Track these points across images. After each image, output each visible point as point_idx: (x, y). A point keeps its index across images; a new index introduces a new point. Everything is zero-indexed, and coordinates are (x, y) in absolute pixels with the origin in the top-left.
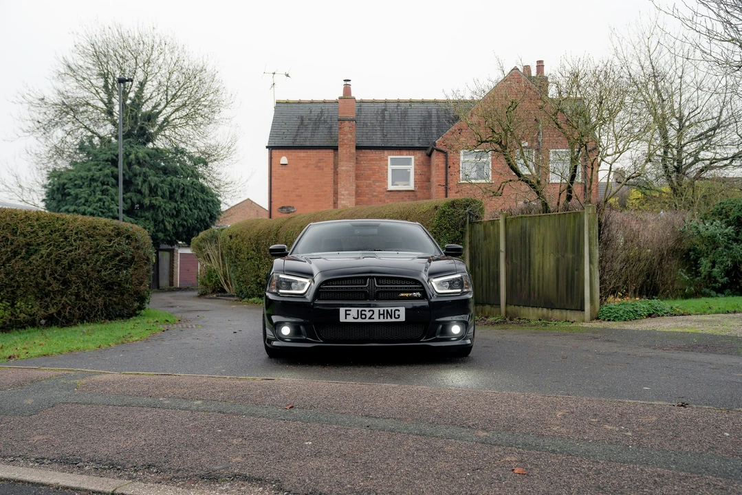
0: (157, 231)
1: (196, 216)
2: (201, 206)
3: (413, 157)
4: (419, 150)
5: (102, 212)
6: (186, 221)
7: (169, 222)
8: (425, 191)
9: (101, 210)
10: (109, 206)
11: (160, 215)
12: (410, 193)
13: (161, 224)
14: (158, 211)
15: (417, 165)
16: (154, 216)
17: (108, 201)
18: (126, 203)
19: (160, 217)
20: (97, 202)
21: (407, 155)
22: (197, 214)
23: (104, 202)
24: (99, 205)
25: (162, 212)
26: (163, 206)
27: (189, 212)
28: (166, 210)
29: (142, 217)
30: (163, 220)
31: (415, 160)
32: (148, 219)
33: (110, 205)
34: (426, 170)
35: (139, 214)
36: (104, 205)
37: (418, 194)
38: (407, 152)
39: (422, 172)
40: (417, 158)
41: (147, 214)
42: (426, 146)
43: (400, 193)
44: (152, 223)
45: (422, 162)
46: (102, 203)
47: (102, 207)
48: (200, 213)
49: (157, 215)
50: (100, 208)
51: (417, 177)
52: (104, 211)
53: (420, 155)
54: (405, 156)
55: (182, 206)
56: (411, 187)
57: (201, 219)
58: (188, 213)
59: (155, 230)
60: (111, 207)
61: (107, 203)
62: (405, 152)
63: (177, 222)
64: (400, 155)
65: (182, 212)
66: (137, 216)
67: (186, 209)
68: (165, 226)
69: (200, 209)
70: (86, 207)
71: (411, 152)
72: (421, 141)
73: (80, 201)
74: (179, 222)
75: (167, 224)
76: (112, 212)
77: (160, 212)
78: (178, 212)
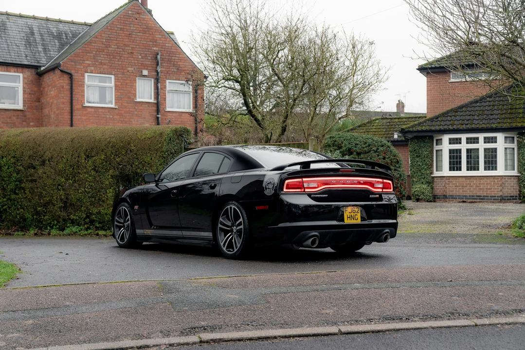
3: (21, 75)
4: (28, 68)
8: (34, 111)
12: (19, 112)
15: (26, 83)
21: (15, 72)
31: (24, 78)
34: (35, 89)
37: (27, 114)
38: (15, 69)
39: (32, 91)
40: (26, 76)
42: (36, 64)
43: (8, 112)
45: (32, 81)
51: (26, 96)
53: (29, 73)
54: (12, 73)
56: (20, 106)
62: (13, 69)
64: (7, 71)
71: (20, 69)
72: (28, 58)
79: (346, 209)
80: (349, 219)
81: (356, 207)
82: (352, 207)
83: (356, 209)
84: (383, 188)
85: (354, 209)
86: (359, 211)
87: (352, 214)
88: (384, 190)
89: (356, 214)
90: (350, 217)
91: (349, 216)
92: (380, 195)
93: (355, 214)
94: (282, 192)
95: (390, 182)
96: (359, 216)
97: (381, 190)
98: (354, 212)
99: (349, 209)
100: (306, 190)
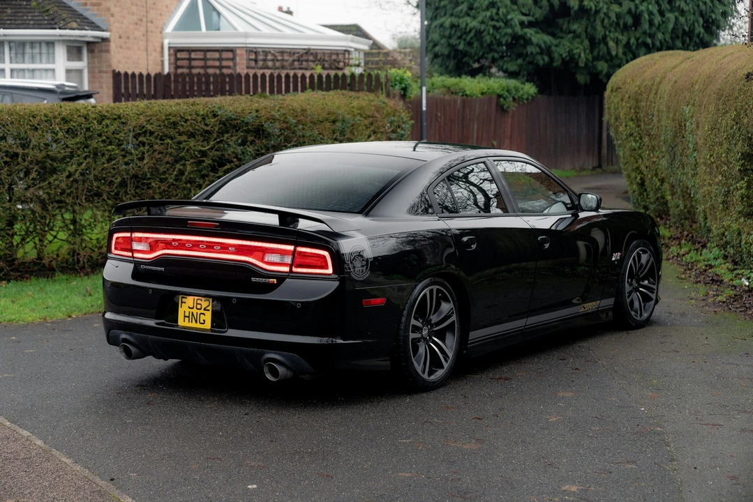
0: (597, 58)
1: (671, 26)
2: (683, 5)
5: (494, 27)
6: (652, 36)
7: (617, 42)
9: (494, 23)
10: (506, 15)
11: (599, 27)
13: (602, 46)
14: (595, 20)
16: (589, 30)
17: (506, 6)
18: (541, 8)
19: (600, 31)
20: (487, 9)
22: (673, 20)
23: (498, 9)
24: (488, 14)
25: (603, 21)
26: (605, 10)
27: (657, 19)
28: (610, 18)
29: (570, 32)
30: (605, 37)
32: (579, 36)
33: (508, 13)
35: (565, 27)
36: (497, 14)
41: (575, 27)
44: (586, 42)
46: (494, 11)
47: (496, 18)
48: (682, 20)
49: (594, 28)
50: (492, 19)
52: (498, 24)
55: (643, 8)
57: (684, 31)
58: (656, 22)
59: (590, 57)
60: (509, 17)
61: (502, 10)
63: (633, 41)
65: (643, 21)
66: (561, 30)
67: (651, 13)
68: (608, 49)
69: (682, 12)
70: (468, 19)
73: (460, 8)
74: (637, 39)
75: (611, 44)
76: (512, 27)
77: (598, 22)
78: (637, 18)
79: (184, 300)
80: (187, 319)
81: (203, 299)
82: (196, 298)
83: (205, 303)
84: (291, 266)
85: (199, 302)
86: (210, 308)
87: (195, 311)
88: (294, 269)
89: (202, 311)
90: (191, 317)
91: (187, 315)
92: (281, 278)
93: (199, 312)
94: (109, 255)
95: (326, 254)
96: (208, 317)
97: (286, 269)
98: (199, 307)
99: (190, 301)
100: (136, 255)
